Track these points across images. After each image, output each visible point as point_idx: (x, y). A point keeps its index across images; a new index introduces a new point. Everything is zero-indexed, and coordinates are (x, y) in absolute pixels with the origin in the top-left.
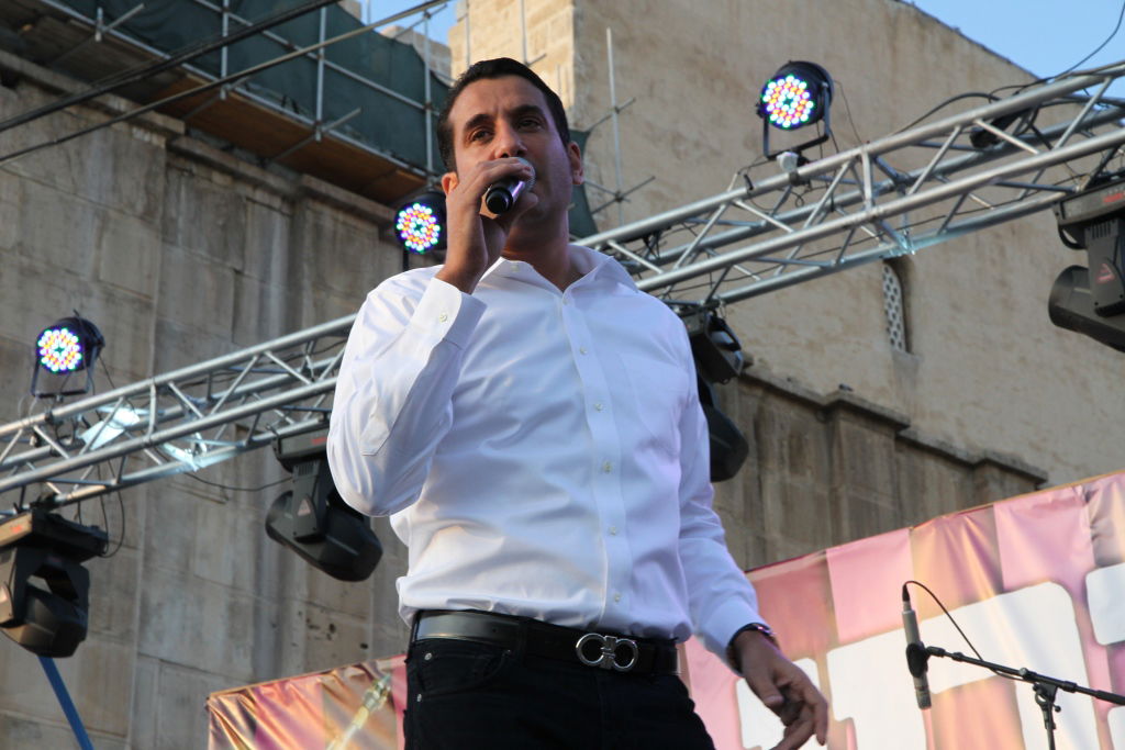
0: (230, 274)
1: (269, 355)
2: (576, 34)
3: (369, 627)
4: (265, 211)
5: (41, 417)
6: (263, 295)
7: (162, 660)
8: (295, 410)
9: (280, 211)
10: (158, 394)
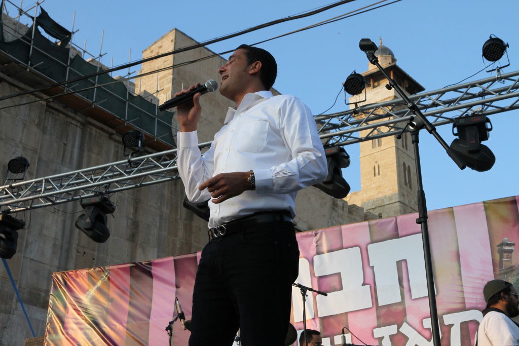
0: (62, 144)
1: (81, 173)
2: (173, 84)
3: (96, 254)
4: (75, 126)
5: (8, 186)
6: (72, 152)
7: (31, 259)
8: (87, 190)
9: (79, 127)
10: (45, 182)
